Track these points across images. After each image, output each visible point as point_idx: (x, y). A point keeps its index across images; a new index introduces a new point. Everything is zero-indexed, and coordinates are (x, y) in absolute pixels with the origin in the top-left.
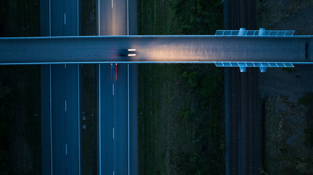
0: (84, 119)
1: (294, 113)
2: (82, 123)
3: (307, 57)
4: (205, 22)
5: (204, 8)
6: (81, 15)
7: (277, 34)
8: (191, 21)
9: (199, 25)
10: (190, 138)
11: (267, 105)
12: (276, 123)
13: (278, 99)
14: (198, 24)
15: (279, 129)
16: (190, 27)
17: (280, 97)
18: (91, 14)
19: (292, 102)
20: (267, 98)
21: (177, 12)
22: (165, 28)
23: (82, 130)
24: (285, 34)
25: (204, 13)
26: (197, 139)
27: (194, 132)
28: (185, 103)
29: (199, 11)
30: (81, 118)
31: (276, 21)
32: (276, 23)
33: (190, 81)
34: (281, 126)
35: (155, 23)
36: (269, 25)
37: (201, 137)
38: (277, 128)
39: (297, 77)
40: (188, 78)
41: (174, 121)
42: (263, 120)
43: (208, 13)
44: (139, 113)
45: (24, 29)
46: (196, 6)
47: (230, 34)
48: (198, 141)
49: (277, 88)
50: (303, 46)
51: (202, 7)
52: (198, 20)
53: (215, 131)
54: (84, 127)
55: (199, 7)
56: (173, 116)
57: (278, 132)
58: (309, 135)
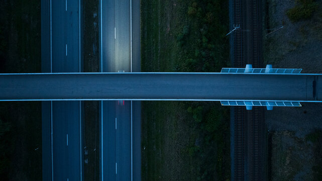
0: (86, 153)
1: (302, 149)
2: (84, 157)
3: (315, 96)
4: (211, 55)
5: (209, 41)
6: (84, 46)
7: (284, 72)
8: (196, 54)
9: (204, 59)
10: (195, 174)
11: (274, 139)
12: (283, 159)
13: (285, 134)
14: (203, 57)
15: (286, 164)
16: (195, 61)
17: (287, 131)
18: (94, 45)
19: (299, 137)
20: (274, 132)
21: (182, 45)
22: (169, 61)
23: (84, 164)
24: (292, 72)
25: (210, 46)
26: (202, 175)
27: (199, 169)
28: (190, 139)
29: (204, 44)
30: (83, 152)
31: (284, 54)
32: (284, 56)
33: (195, 117)
34: (288, 162)
35: (159, 55)
36: (277, 57)
37: (206, 173)
38: (284, 163)
39: (305, 112)
40: (192, 113)
41: (178, 157)
42: (270, 154)
43: (213, 46)
44: (142, 147)
45: (25, 60)
46: (201, 39)
47: (236, 71)
48: (202, 177)
49: (284, 123)
50: (311, 83)
51: (207, 40)
52: (203, 53)
53: (220, 166)
54: (86, 162)
55: (204, 40)
56: (178, 152)
57: (285, 167)
58: (317, 173)
